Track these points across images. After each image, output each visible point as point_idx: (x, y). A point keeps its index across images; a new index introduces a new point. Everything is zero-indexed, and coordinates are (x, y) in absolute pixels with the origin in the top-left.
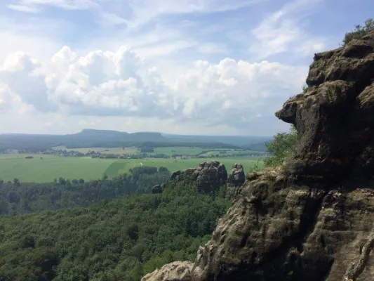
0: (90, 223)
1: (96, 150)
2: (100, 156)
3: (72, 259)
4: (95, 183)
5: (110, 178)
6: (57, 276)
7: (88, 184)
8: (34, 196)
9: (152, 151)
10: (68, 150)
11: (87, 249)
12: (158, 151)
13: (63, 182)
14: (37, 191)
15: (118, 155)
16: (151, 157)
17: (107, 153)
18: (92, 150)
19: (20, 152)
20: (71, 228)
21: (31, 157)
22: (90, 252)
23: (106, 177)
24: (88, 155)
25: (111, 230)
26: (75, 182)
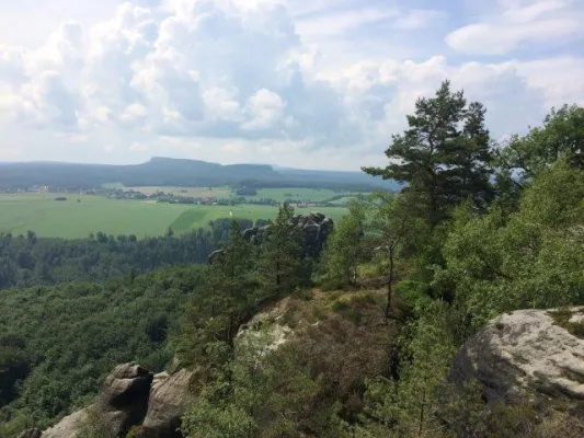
0: (93, 311)
1: (167, 190)
2: (171, 200)
3: (50, 369)
4: (152, 243)
5: (177, 235)
6: (20, 396)
7: (141, 243)
8: (56, 259)
9: (255, 194)
10: (125, 189)
11: (76, 354)
12: (264, 194)
13: (103, 238)
14: (62, 252)
15: (200, 199)
16: (251, 202)
17: (183, 195)
18: (160, 189)
19: (50, 191)
20: (61, 317)
21: (64, 199)
22: (81, 358)
23: (170, 233)
24: (153, 197)
25: (122, 324)
26: (122, 239)
